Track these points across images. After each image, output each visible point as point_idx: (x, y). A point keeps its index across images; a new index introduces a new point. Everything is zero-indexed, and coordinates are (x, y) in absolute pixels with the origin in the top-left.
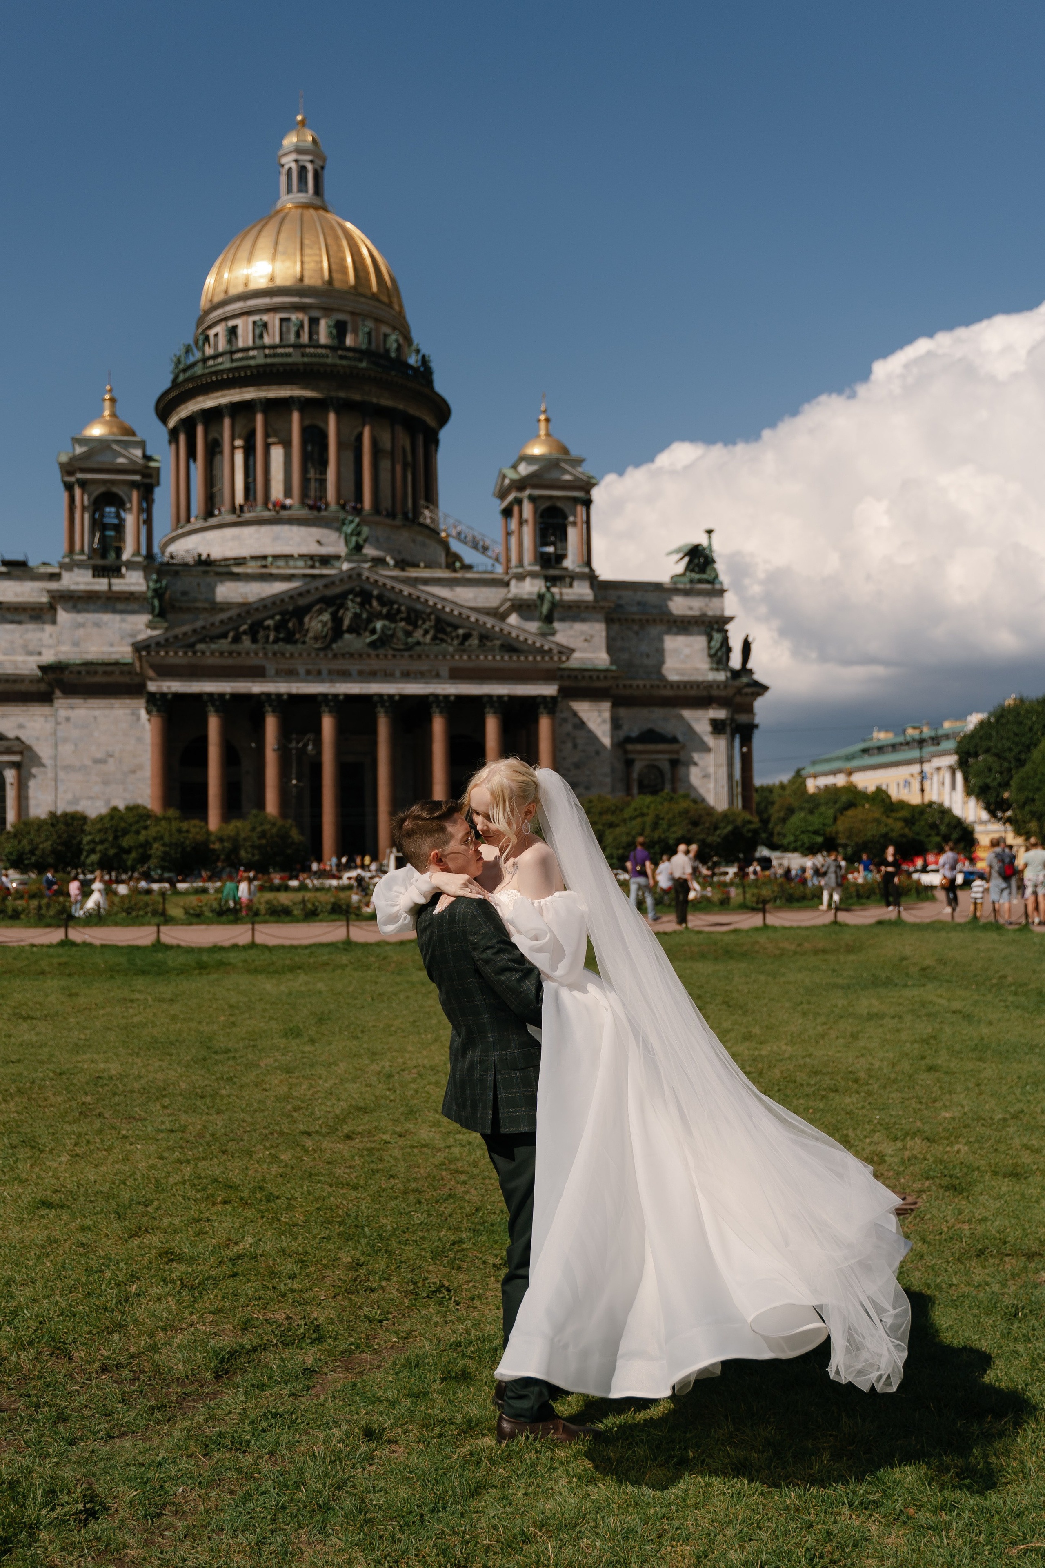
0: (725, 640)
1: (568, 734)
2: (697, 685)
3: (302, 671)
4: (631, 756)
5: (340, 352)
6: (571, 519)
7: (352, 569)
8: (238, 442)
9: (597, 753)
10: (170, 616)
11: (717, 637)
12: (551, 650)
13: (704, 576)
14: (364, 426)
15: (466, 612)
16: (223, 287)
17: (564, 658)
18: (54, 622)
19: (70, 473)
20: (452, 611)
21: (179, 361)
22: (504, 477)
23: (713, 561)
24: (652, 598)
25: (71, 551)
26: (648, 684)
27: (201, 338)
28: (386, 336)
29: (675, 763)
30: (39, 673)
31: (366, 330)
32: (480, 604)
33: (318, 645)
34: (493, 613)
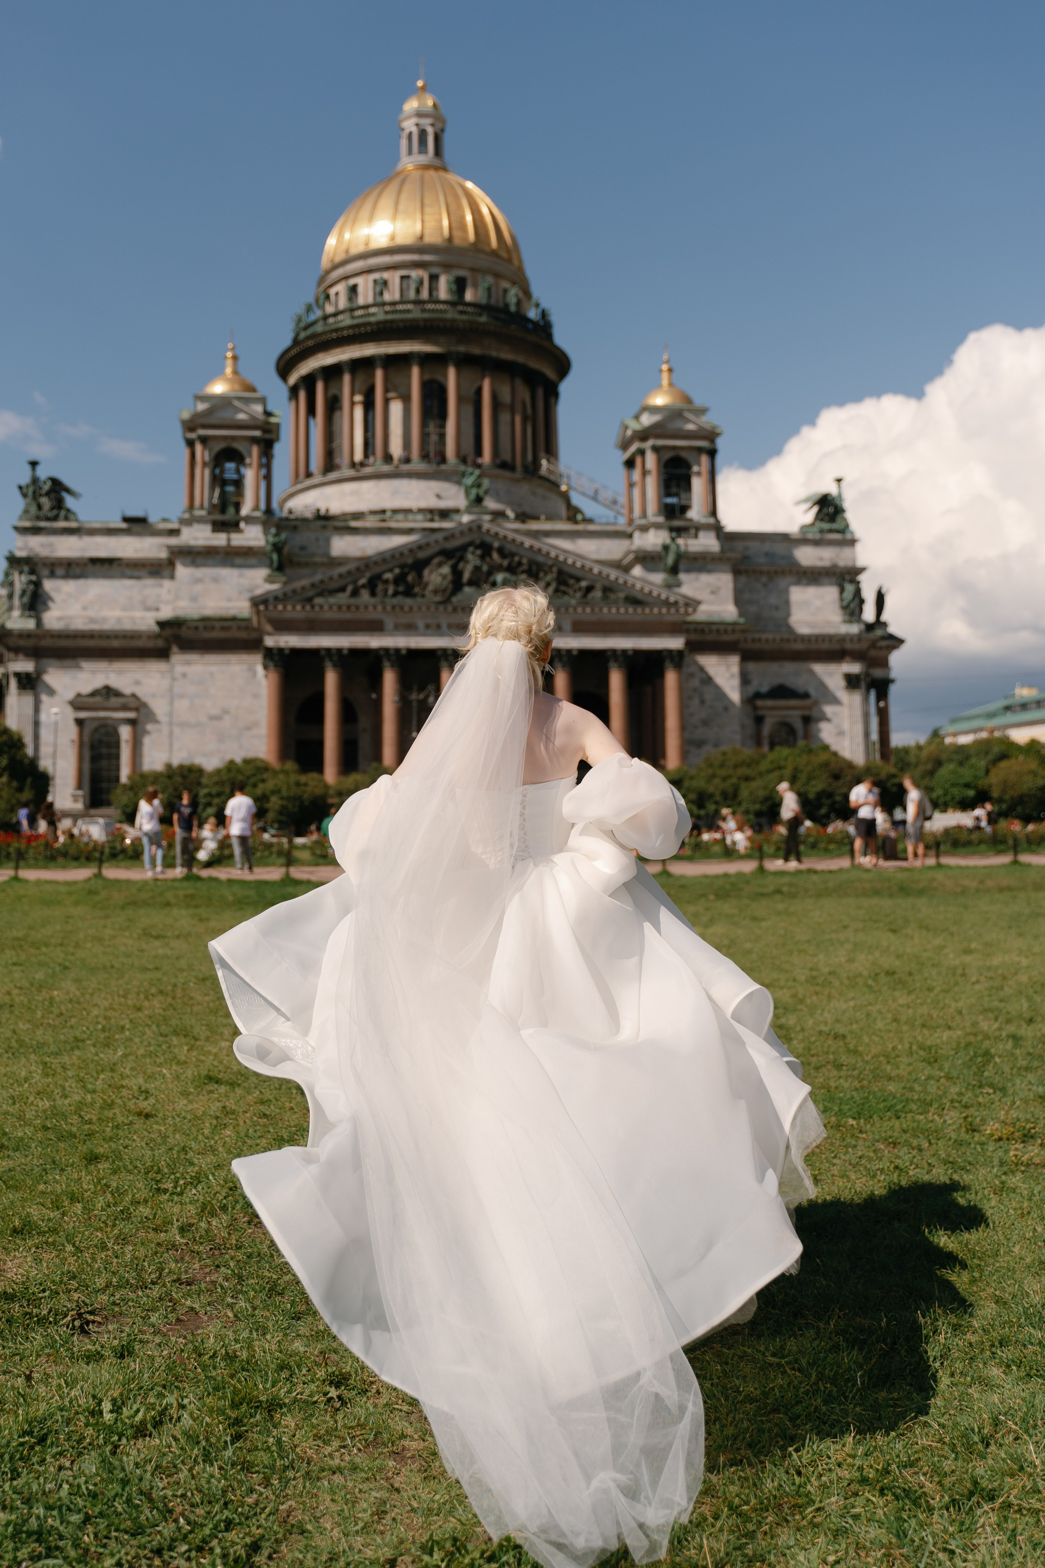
0: (858, 592)
1: (695, 690)
2: (830, 638)
3: (421, 624)
4: (761, 713)
5: (460, 308)
6: (695, 469)
7: (472, 522)
8: (358, 398)
9: (726, 709)
10: (288, 571)
11: (850, 588)
12: (676, 603)
13: (834, 526)
14: (483, 378)
15: (588, 564)
16: (344, 247)
17: (690, 610)
18: (172, 577)
19: (192, 429)
20: (574, 563)
21: (300, 320)
22: (626, 428)
23: (843, 511)
24: (780, 548)
25: (191, 506)
26: (778, 637)
27: (322, 297)
28: (505, 291)
29: (807, 720)
30: (156, 629)
31: (486, 285)
32: (604, 556)
33: (438, 598)
34: (617, 565)
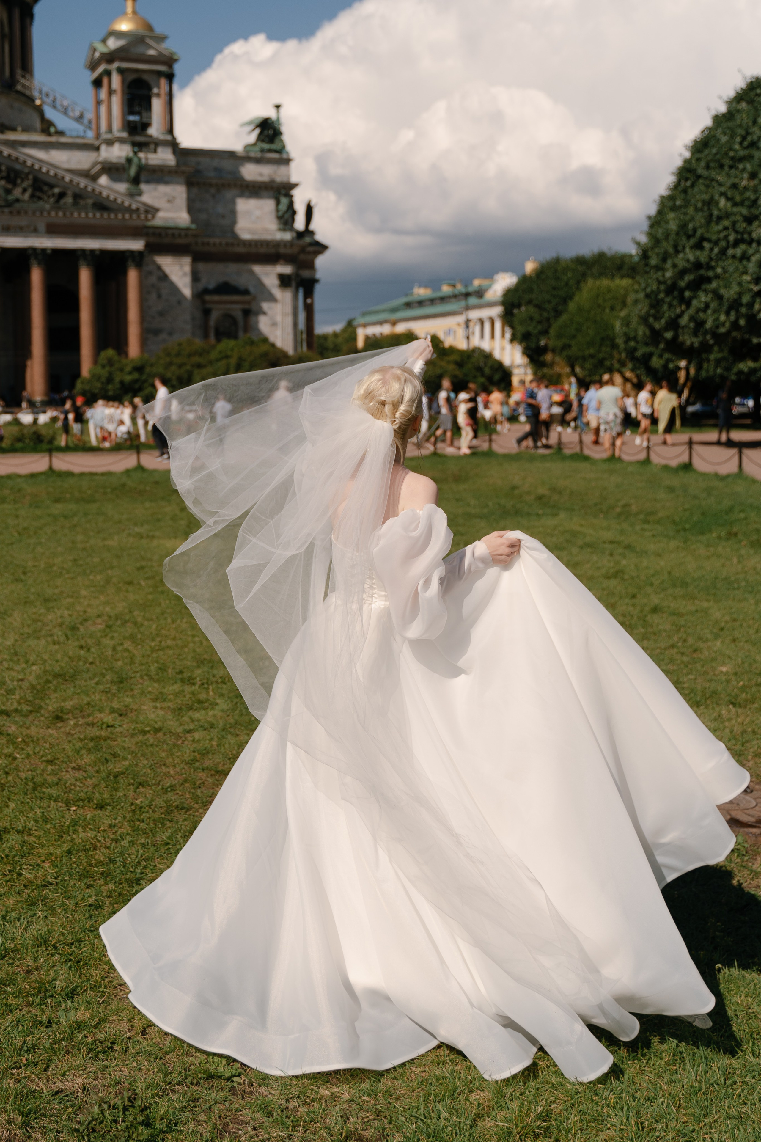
0: (291, 204)
1: (153, 286)
2: (267, 243)
4: (208, 306)
6: (155, 90)
9: (179, 302)
11: (284, 201)
12: (138, 209)
13: (273, 146)
15: (61, 173)
17: (150, 216)
20: (48, 171)
22: (95, 50)
23: (280, 134)
24: (227, 164)
26: (224, 241)
29: (247, 313)
32: (73, 166)
34: (86, 174)
